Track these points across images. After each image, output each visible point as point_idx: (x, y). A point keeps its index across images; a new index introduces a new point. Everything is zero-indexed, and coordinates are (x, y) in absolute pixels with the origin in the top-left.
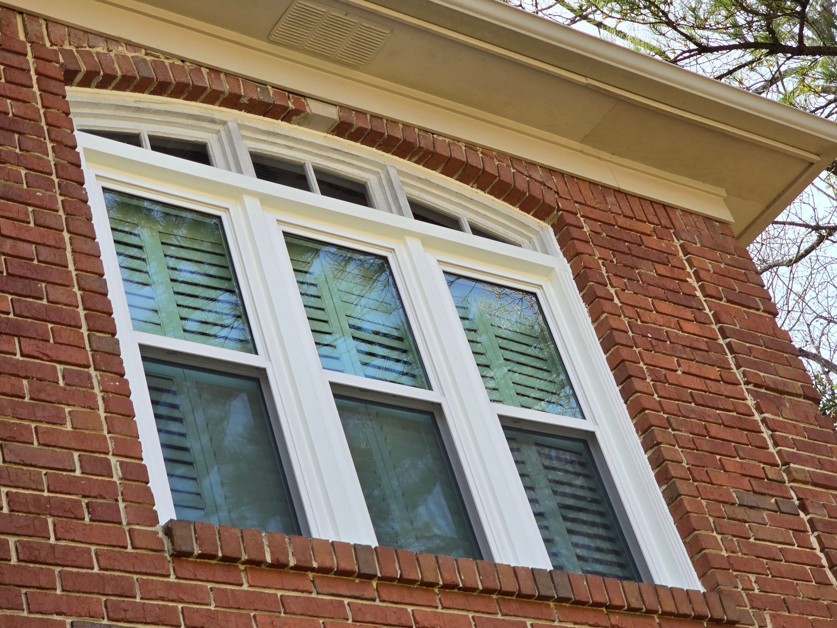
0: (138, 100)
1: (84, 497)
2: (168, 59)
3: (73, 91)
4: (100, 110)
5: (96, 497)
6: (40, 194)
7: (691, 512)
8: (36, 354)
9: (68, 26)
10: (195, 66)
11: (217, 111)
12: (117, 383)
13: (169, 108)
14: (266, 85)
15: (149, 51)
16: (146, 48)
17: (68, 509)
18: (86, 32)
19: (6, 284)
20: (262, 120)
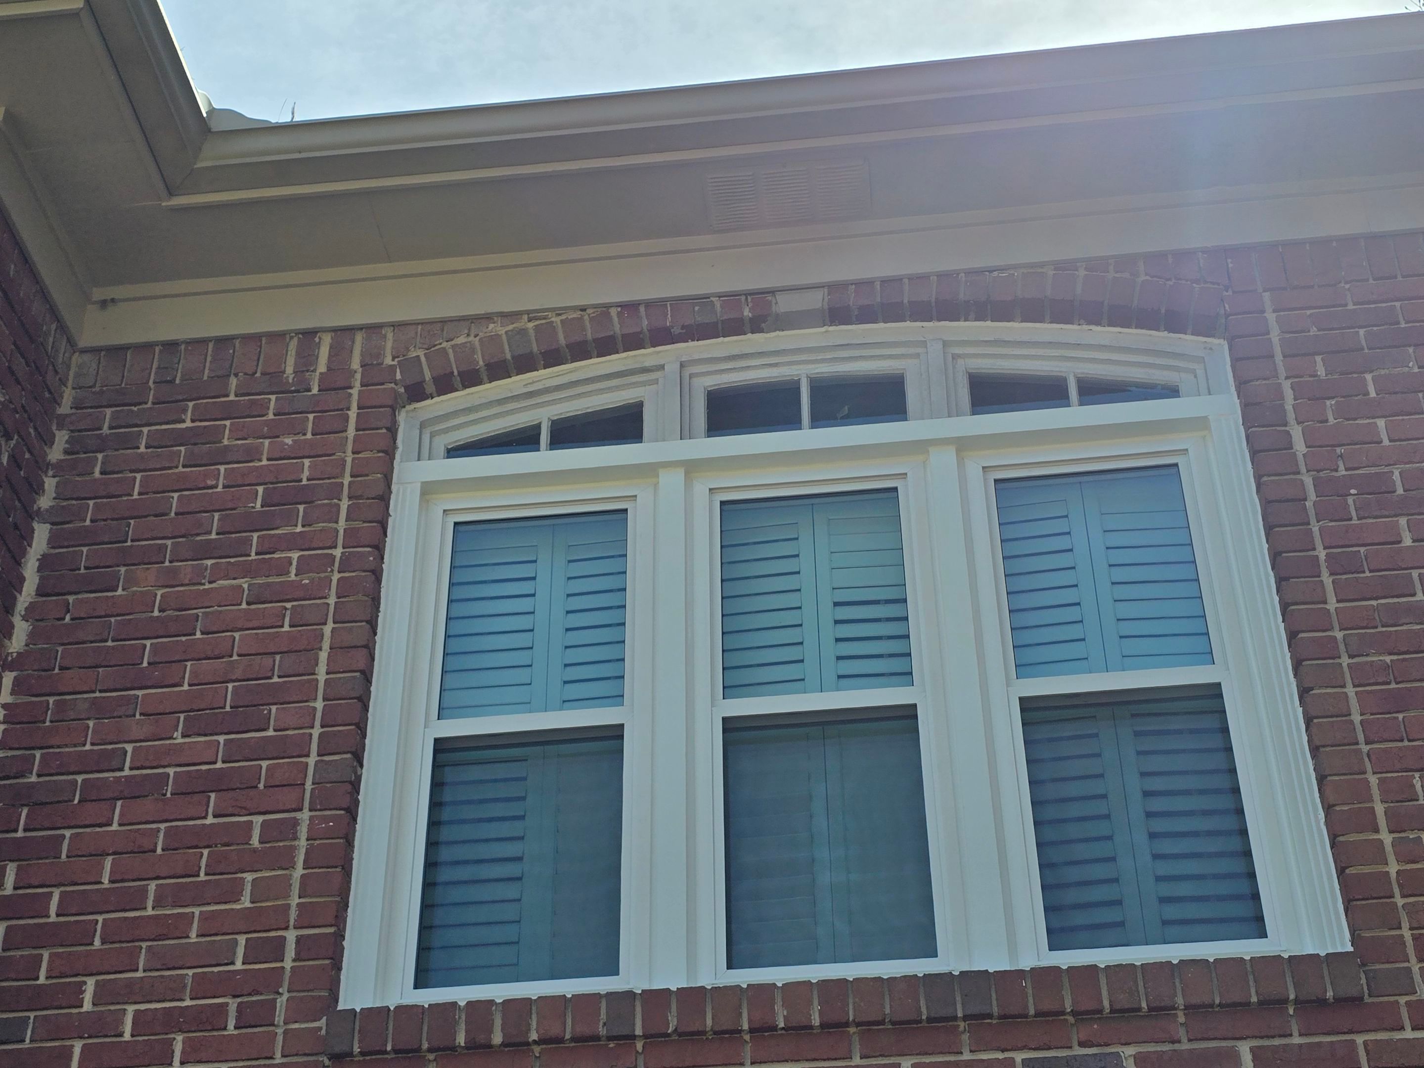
0: (531, 381)
1: (235, 996)
2: (560, 315)
3: (437, 403)
4: (479, 413)
5: (250, 994)
6: (307, 581)
7: (1334, 805)
8: (230, 810)
9: (422, 323)
10: (599, 310)
11: (651, 354)
12: (331, 824)
13: (574, 377)
14: (709, 298)
15: (532, 315)
16: (528, 312)
17: (205, 1020)
18: (444, 322)
19: (222, 723)
20: (723, 343)
